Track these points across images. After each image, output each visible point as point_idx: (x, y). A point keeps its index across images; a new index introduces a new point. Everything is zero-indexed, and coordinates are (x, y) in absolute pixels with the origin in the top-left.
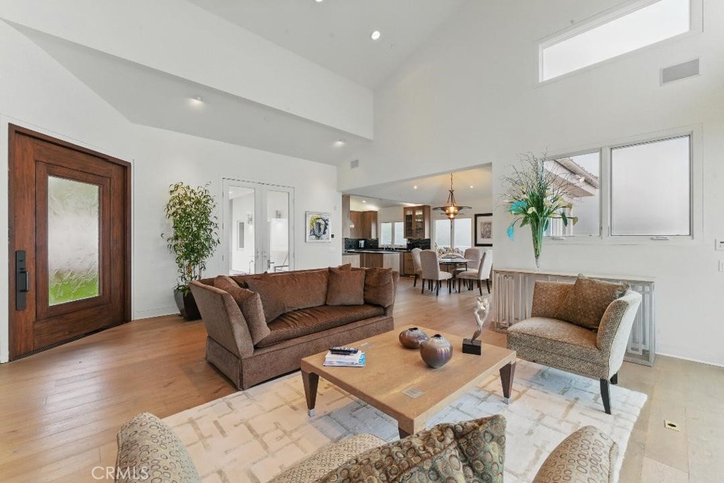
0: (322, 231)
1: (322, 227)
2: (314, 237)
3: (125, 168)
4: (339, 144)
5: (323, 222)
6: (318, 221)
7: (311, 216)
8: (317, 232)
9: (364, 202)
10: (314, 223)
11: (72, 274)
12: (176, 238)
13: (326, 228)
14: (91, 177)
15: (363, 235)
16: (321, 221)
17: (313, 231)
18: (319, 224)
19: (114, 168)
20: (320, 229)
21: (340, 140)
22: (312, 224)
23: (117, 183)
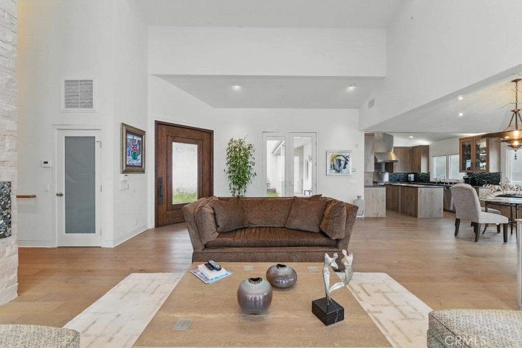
0: (342, 166)
1: (343, 163)
2: (334, 171)
3: (210, 133)
4: (351, 88)
5: (343, 159)
6: (338, 158)
7: (331, 154)
8: (337, 167)
9: (412, 137)
10: (335, 160)
11: (184, 190)
12: (230, 172)
13: (346, 163)
14: (193, 141)
15: (412, 169)
16: (341, 158)
17: (333, 167)
18: (340, 160)
19: (205, 134)
20: (340, 165)
21: (351, 86)
22: (332, 160)
23: (206, 143)
